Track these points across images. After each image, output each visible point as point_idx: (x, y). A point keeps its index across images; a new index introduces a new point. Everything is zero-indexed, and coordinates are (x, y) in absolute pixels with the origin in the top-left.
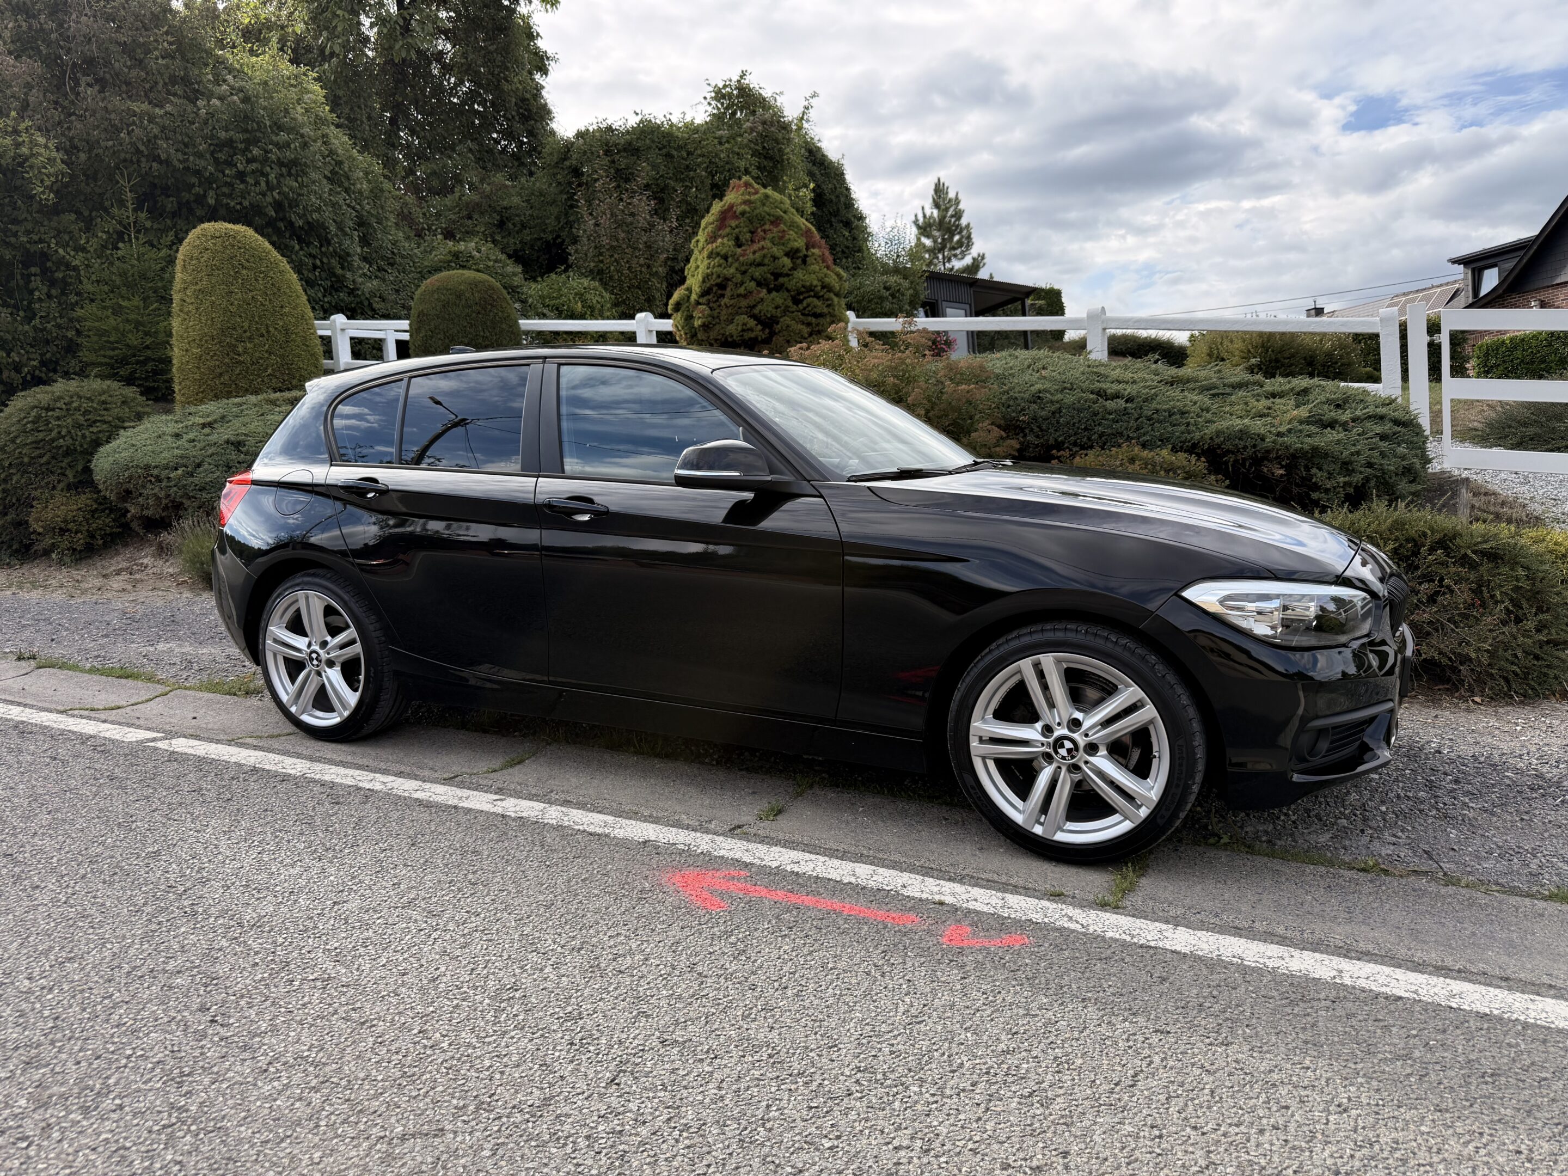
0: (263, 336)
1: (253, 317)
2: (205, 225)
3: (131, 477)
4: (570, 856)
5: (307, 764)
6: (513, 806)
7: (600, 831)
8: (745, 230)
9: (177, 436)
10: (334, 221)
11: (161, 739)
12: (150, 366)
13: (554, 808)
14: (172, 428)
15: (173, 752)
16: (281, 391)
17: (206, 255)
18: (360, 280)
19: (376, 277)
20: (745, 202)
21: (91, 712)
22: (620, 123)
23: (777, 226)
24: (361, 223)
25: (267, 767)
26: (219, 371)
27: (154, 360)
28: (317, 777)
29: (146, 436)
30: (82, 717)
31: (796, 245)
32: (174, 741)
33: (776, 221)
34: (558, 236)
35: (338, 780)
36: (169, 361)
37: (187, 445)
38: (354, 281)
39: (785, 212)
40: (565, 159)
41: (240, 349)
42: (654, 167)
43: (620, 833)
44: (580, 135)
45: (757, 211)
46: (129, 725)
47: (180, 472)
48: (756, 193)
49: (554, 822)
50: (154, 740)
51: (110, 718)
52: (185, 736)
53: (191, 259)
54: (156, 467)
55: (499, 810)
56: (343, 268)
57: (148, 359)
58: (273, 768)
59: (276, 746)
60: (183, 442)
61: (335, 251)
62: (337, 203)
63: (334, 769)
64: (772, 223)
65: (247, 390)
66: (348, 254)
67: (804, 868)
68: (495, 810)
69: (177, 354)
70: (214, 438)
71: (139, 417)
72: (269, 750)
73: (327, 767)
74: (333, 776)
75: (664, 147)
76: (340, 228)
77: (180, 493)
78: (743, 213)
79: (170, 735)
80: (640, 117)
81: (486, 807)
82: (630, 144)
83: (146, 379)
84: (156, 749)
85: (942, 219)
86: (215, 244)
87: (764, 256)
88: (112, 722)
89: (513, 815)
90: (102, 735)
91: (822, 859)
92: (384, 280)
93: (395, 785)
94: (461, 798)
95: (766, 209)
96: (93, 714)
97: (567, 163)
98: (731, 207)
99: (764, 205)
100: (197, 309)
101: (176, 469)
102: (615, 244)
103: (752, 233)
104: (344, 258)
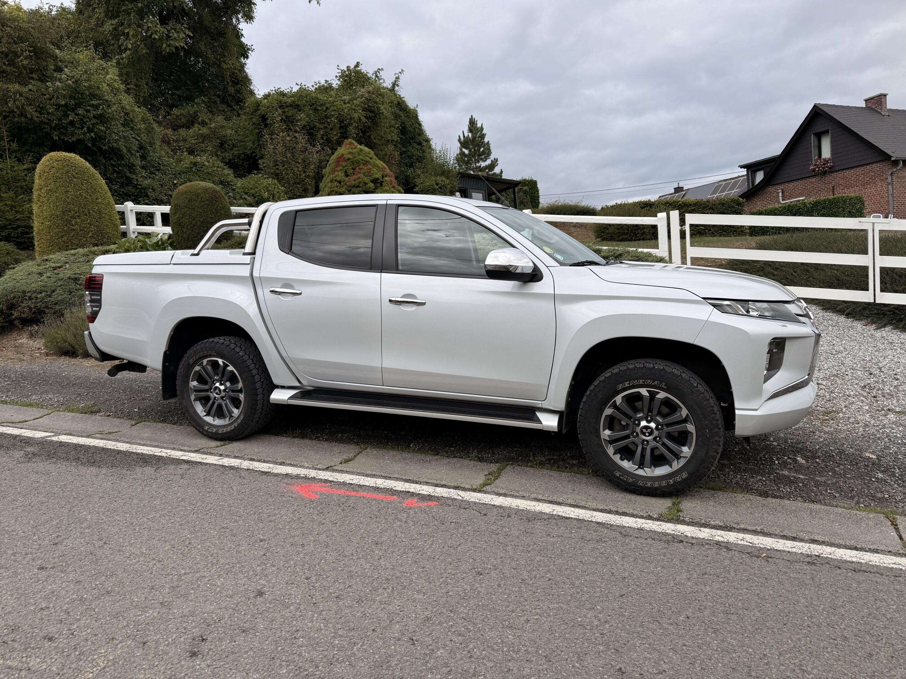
0: (86, 215)
1: (80, 204)
2: (52, 154)
3: (14, 297)
4: (252, 481)
5: (129, 445)
6: (226, 461)
7: (266, 470)
8: (350, 167)
9: (41, 274)
10: (125, 146)
11: (53, 436)
12: (20, 230)
13: (246, 461)
14: (35, 269)
15: (61, 442)
16: (97, 245)
17: (53, 171)
18: (140, 179)
19: (150, 177)
20: (350, 153)
21: (13, 424)
22: (289, 90)
23: (367, 165)
24: (141, 147)
25: (109, 447)
26: (61, 234)
27: (22, 227)
28: (134, 451)
29: (22, 273)
30: (9, 426)
31: (377, 176)
32: (60, 437)
33: (366, 163)
34: (253, 152)
35: (144, 452)
36: (32, 227)
37: (46, 280)
38: (137, 180)
39: (371, 159)
40: (256, 111)
41: (73, 223)
42: (308, 116)
43: (275, 471)
44: (266, 96)
45: (356, 158)
46: (36, 430)
47: (43, 294)
48: (356, 148)
49: (246, 468)
50: (50, 436)
51: (25, 427)
52: (65, 434)
53: (44, 172)
54: (29, 292)
55: (221, 463)
56: (130, 173)
57: (19, 226)
58: (112, 448)
59: (112, 437)
60: (44, 278)
61: (126, 164)
62: (127, 136)
63: (142, 447)
64: (364, 164)
65: (77, 245)
66: (133, 165)
67: (354, 482)
68: (219, 463)
69: (36, 225)
70: (61, 275)
71: (17, 261)
72: (109, 440)
73: (138, 446)
74: (142, 451)
75: (313, 104)
76: (129, 151)
77: (43, 305)
78: (349, 159)
79: (57, 434)
80: (299, 87)
81: (214, 462)
82: (294, 102)
83: (18, 237)
84: (52, 441)
85: (474, 138)
86: (58, 165)
87: (360, 182)
88: (25, 429)
89: (227, 465)
90: (23, 435)
91: (363, 477)
92: (153, 179)
93: (171, 454)
94: (202, 459)
95: (361, 157)
96: (14, 425)
97: (259, 112)
98: (342, 155)
99: (359, 155)
100: (48, 200)
101: (41, 293)
102: (285, 159)
103: (354, 169)
104: (131, 167)
